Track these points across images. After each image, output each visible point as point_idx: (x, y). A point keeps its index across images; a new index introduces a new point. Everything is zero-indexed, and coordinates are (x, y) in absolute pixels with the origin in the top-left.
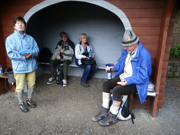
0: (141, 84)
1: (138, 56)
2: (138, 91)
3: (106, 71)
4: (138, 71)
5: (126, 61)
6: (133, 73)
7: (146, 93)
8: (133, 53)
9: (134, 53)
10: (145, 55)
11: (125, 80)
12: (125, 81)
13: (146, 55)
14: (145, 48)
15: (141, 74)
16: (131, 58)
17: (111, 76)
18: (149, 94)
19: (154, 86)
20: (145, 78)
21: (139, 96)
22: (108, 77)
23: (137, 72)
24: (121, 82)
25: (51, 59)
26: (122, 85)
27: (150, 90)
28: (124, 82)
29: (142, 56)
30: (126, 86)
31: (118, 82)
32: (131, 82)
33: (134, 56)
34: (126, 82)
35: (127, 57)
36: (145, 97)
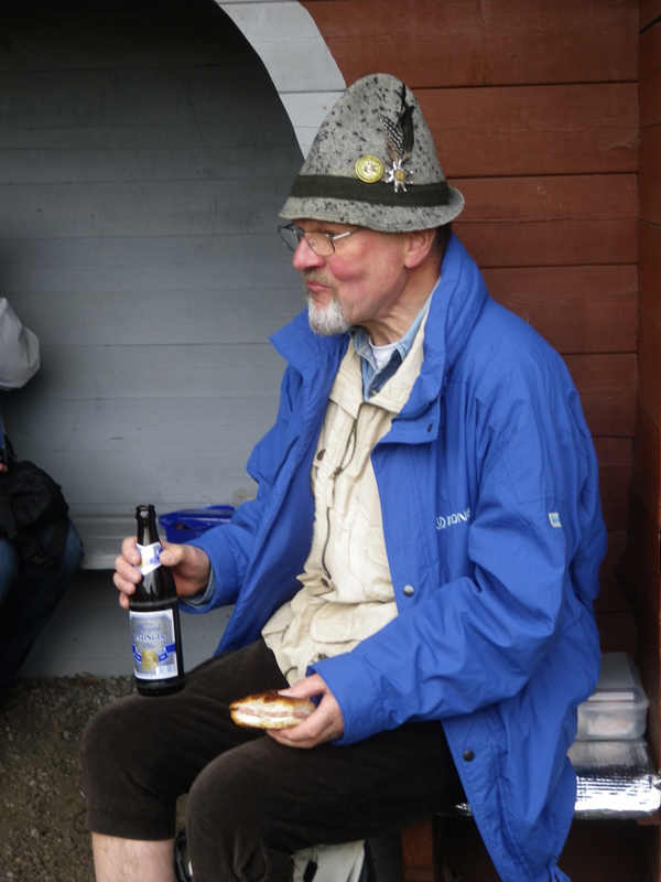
0: (492, 710)
1: (433, 391)
2: (473, 777)
3: (117, 592)
4: (456, 564)
5: (320, 457)
6: (397, 579)
7: (562, 788)
8: (383, 355)
9: (396, 360)
10: (520, 391)
11: (315, 684)
12: (316, 699)
13: (532, 388)
14: (517, 310)
15: (485, 596)
16: (367, 414)
17: (177, 647)
18: (594, 799)
19: (644, 704)
20: (544, 631)
21: (488, 831)
22: (149, 654)
23: (445, 577)
24: (279, 707)
26: (288, 738)
27: (606, 754)
28: (305, 708)
29: (483, 394)
30: (326, 749)
31: (242, 697)
32: (387, 705)
33: (396, 394)
34: (329, 704)
35: (332, 410)
36: (556, 842)
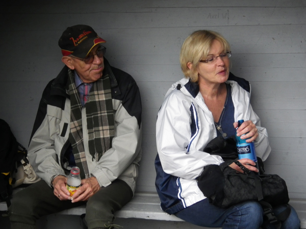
25: (18, 182)
